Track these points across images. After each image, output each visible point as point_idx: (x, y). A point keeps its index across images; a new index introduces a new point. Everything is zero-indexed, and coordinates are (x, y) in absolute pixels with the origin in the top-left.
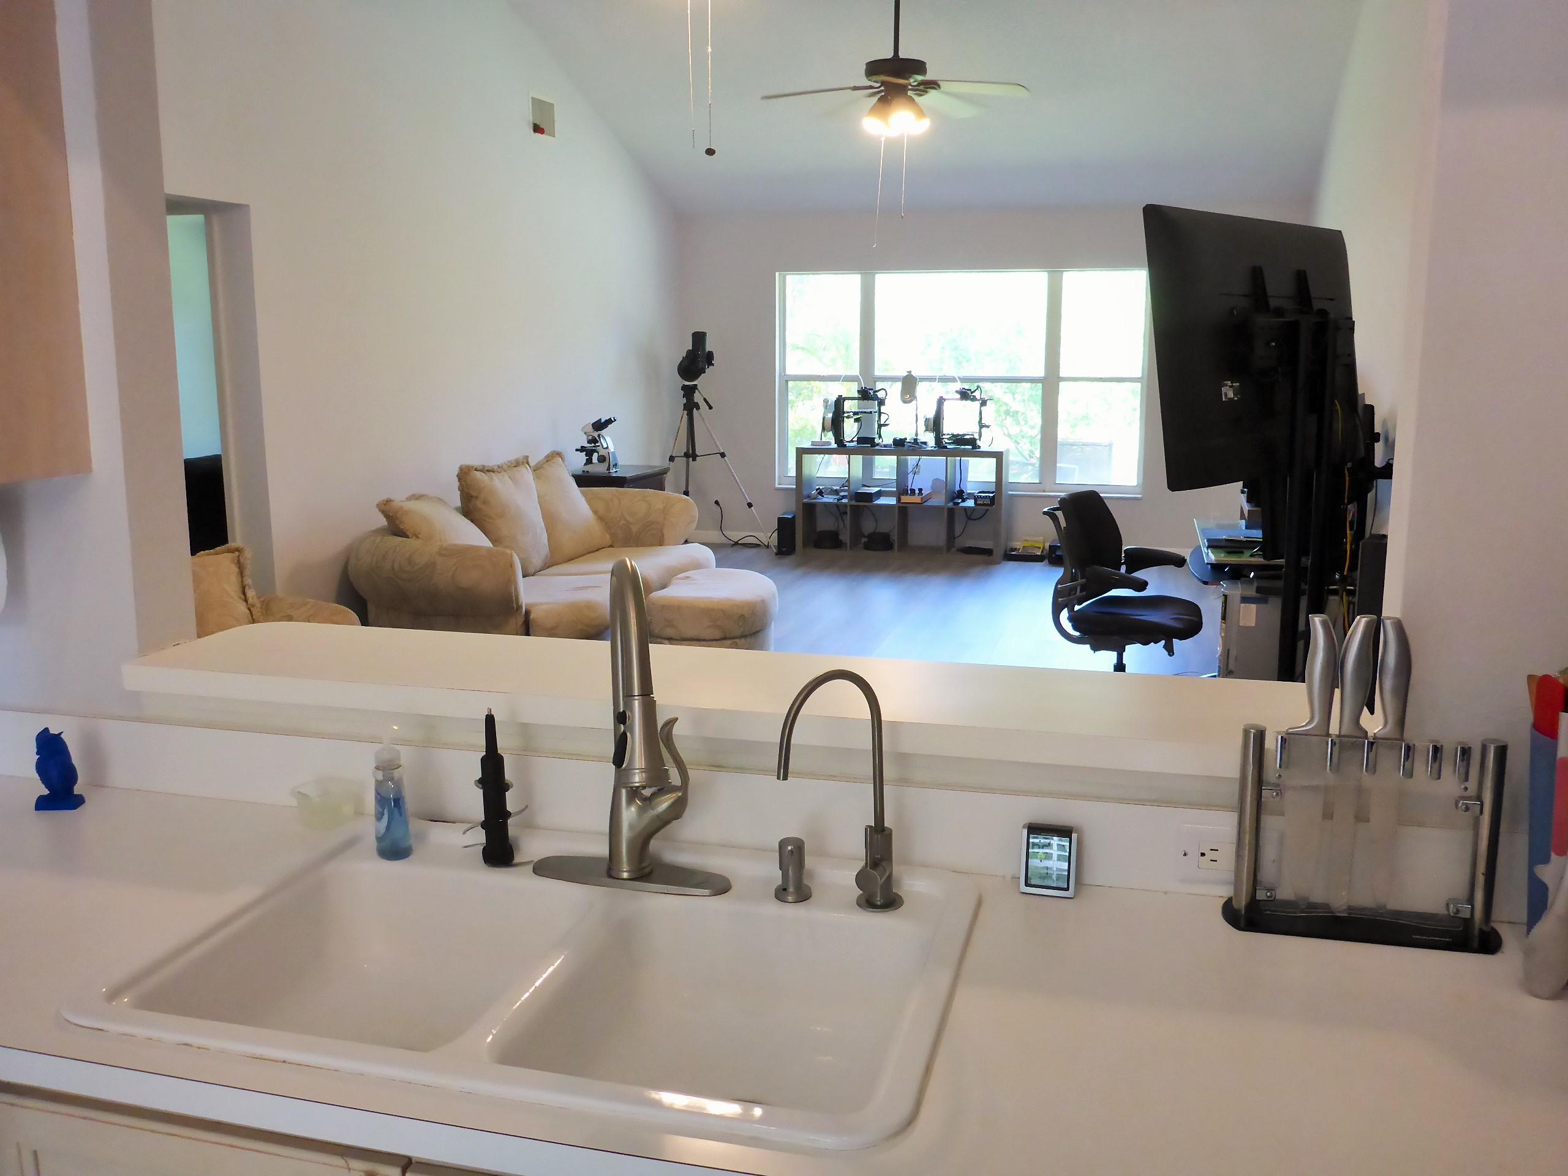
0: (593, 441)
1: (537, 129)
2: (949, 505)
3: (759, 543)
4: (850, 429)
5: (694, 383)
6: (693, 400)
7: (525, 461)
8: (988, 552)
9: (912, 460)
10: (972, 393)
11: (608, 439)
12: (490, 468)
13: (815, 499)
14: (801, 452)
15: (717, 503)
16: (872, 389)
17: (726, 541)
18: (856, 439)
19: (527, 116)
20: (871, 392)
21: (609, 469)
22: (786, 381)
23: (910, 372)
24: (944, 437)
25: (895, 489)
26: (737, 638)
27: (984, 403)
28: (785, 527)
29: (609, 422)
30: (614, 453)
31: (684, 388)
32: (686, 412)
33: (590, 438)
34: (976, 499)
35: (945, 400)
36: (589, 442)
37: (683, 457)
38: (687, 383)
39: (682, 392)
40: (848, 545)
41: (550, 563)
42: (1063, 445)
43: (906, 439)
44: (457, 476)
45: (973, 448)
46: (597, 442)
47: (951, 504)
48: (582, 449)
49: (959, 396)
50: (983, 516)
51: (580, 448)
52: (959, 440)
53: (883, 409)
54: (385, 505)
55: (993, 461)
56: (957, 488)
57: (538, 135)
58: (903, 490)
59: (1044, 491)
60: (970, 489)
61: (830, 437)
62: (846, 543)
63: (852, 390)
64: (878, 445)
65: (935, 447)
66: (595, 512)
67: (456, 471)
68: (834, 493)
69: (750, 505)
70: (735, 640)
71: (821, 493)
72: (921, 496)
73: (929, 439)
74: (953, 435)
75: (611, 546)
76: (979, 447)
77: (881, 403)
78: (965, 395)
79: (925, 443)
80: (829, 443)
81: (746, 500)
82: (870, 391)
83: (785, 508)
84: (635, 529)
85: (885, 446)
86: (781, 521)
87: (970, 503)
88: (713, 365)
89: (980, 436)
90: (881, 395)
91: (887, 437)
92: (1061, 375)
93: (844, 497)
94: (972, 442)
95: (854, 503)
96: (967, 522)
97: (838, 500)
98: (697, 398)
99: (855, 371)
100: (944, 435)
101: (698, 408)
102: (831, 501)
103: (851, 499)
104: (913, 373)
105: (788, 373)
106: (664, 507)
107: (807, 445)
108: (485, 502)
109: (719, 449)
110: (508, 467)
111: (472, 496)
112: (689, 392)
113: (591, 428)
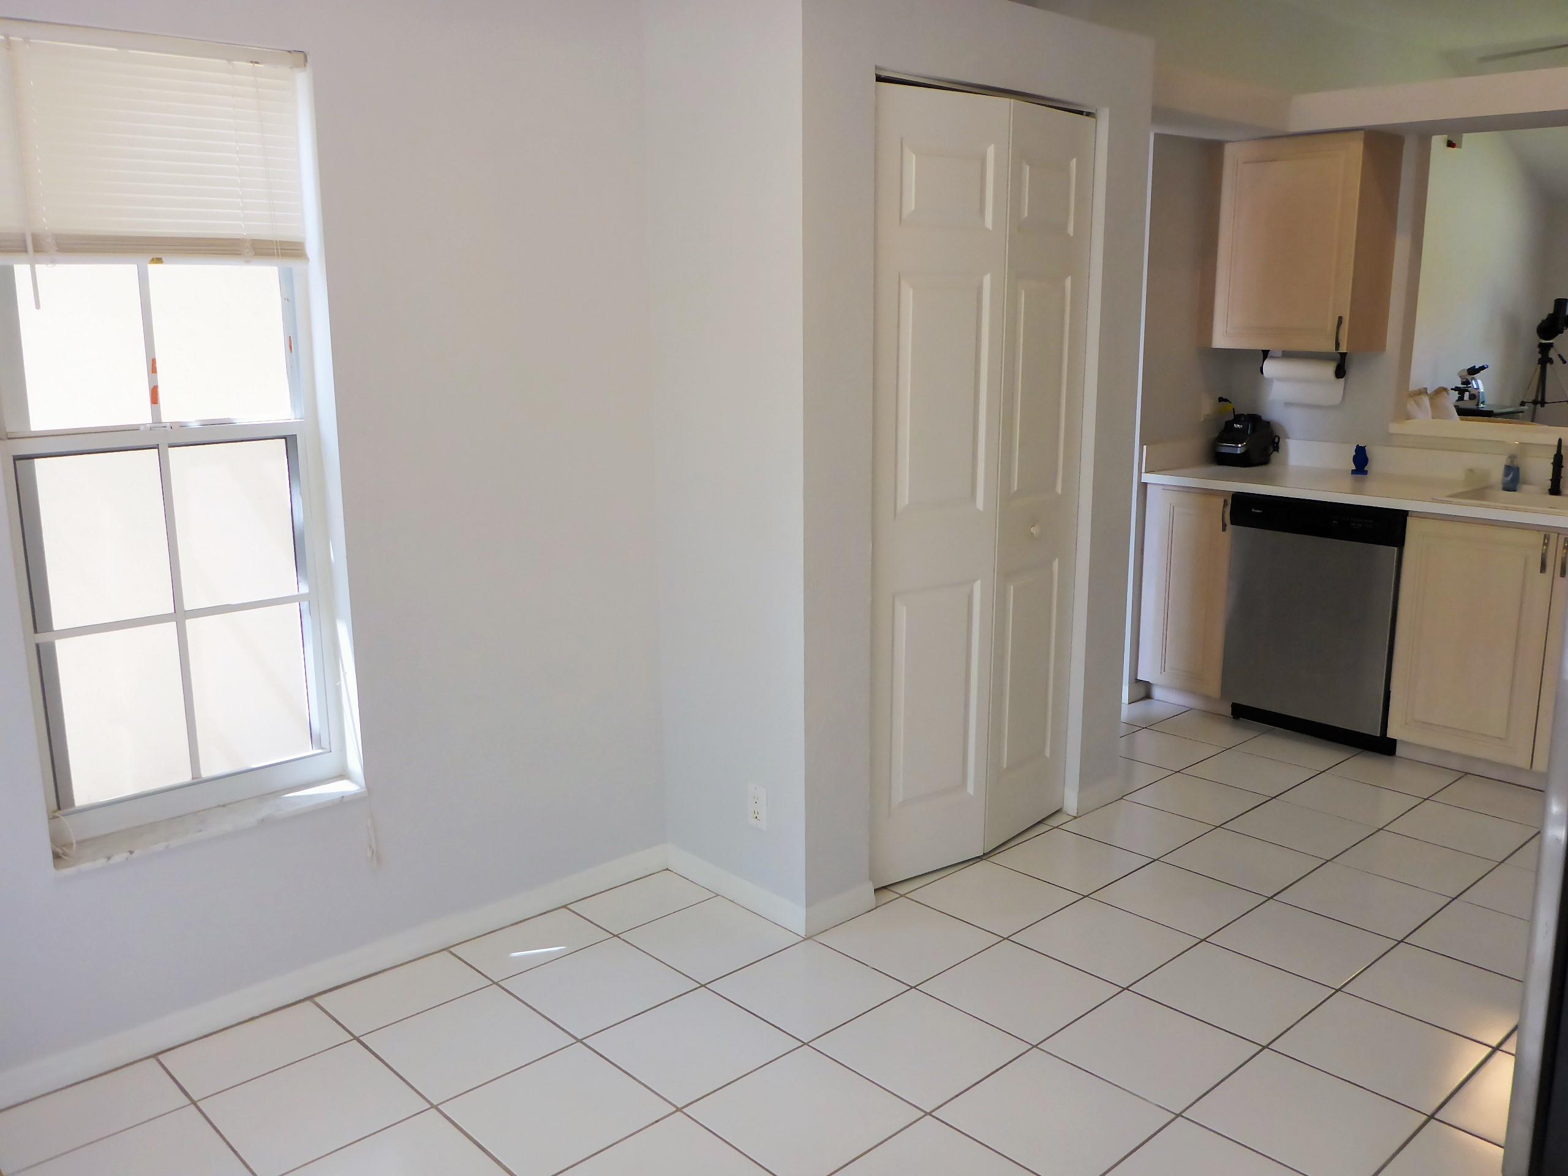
0: (1467, 383)
5: (1551, 341)
6: (1548, 356)
7: (1425, 391)
11: (1480, 382)
21: (1478, 404)
29: (1483, 368)
30: (1482, 393)
31: (1541, 345)
32: (1539, 365)
33: (1464, 380)
36: (1463, 383)
37: (1533, 403)
38: (1544, 341)
39: (1539, 349)
46: (1470, 384)
48: (1456, 389)
51: (1454, 388)
57: (1450, 149)
98: (1552, 354)
101: (1552, 362)
112: (1545, 349)
113: (1466, 373)
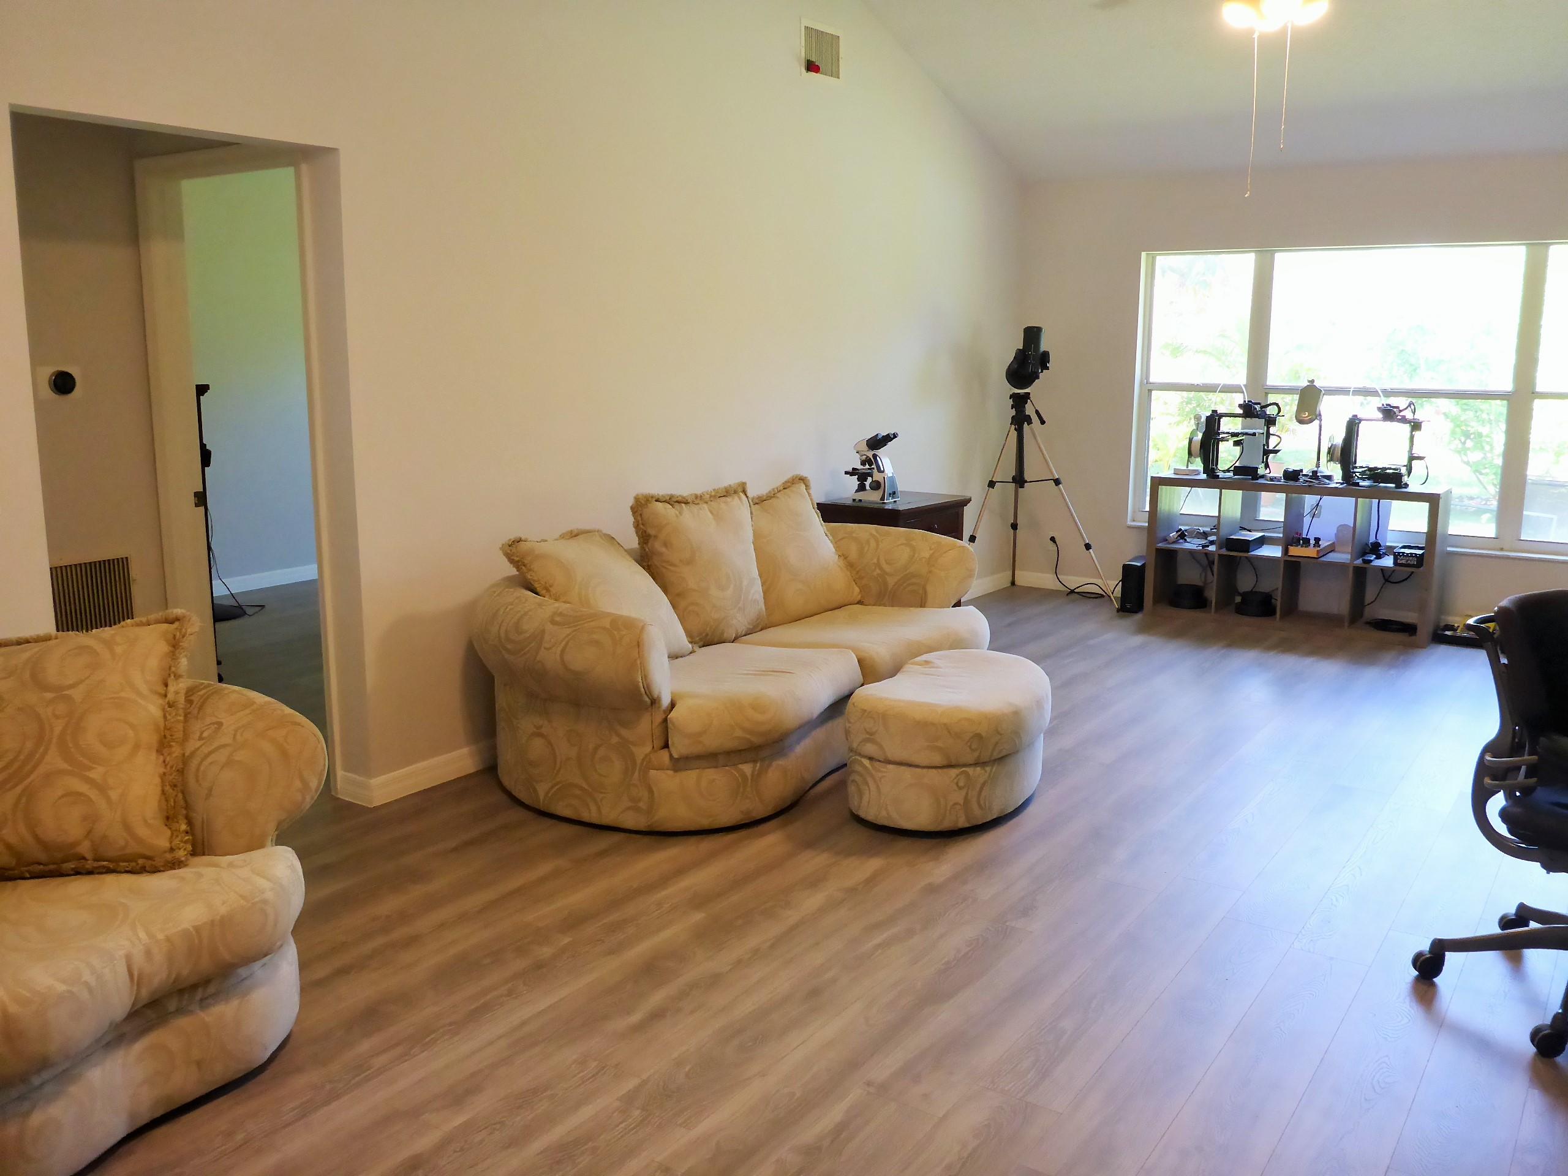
0: (868, 462)
1: (812, 67)
2: (1355, 562)
3: (1101, 592)
4: (1228, 455)
5: (1025, 391)
6: (1024, 411)
7: (740, 490)
8: (1409, 629)
9: (1310, 500)
10: (1400, 411)
11: (887, 460)
12: (680, 499)
13: (1174, 542)
14: (1158, 482)
15: (1053, 539)
16: (1259, 404)
17: (1060, 587)
18: (1232, 469)
19: (799, 49)
20: (1258, 407)
21: (883, 498)
22: (1148, 390)
23: (1313, 381)
24: (1355, 470)
25: (1281, 535)
26: (970, 765)
27: (1416, 426)
28: (1132, 576)
29: (889, 437)
30: (892, 479)
31: (1013, 396)
32: (1013, 427)
33: (864, 458)
34: (1397, 556)
35: (1360, 420)
36: (863, 463)
37: (1012, 482)
38: (1017, 391)
39: (1011, 402)
40: (1213, 604)
41: (758, 627)
42: (1535, 483)
43: (1301, 471)
44: (632, 508)
45: (1396, 487)
46: (873, 464)
47: (1359, 562)
48: (853, 472)
49: (1380, 415)
50: (1406, 579)
51: (850, 470)
52: (1377, 475)
53: (1272, 430)
54: (509, 546)
55: (1425, 506)
56: (1372, 539)
57: (812, 75)
58: (1293, 537)
59: (1502, 549)
60: (1390, 540)
61: (1198, 465)
62: (1212, 601)
63: (1232, 403)
64: (1263, 477)
65: (1342, 484)
66: (843, 556)
67: (631, 502)
68: (1201, 536)
69: (1088, 547)
70: (964, 769)
71: (1182, 535)
72: (1319, 549)
73: (1335, 471)
74: (1370, 469)
75: (860, 603)
76: (1406, 485)
77: (1271, 421)
78: (1389, 413)
79: (1329, 478)
80: (1197, 472)
81: (1084, 540)
82: (1256, 406)
83: (1133, 551)
84: (891, 581)
85: (1272, 479)
86: (1127, 569)
87: (1388, 562)
88: (1048, 368)
89: (1409, 472)
90: (1271, 411)
91: (1276, 469)
92: (1539, 388)
93: (1212, 543)
94: (1396, 478)
95: (1224, 551)
96: (1384, 584)
97: (1204, 546)
98: (1029, 410)
99: (1241, 379)
100: (1356, 467)
101: (1030, 422)
102: (1194, 547)
103: (1220, 547)
104: (1317, 384)
105: (1152, 380)
106: (931, 556)
107: (1168, 473)
108: (666, 544)
109: (1052, 473)
110: (711, 496)
111: (649, 536)
112: (1019, 401)
113: (864, 447)
